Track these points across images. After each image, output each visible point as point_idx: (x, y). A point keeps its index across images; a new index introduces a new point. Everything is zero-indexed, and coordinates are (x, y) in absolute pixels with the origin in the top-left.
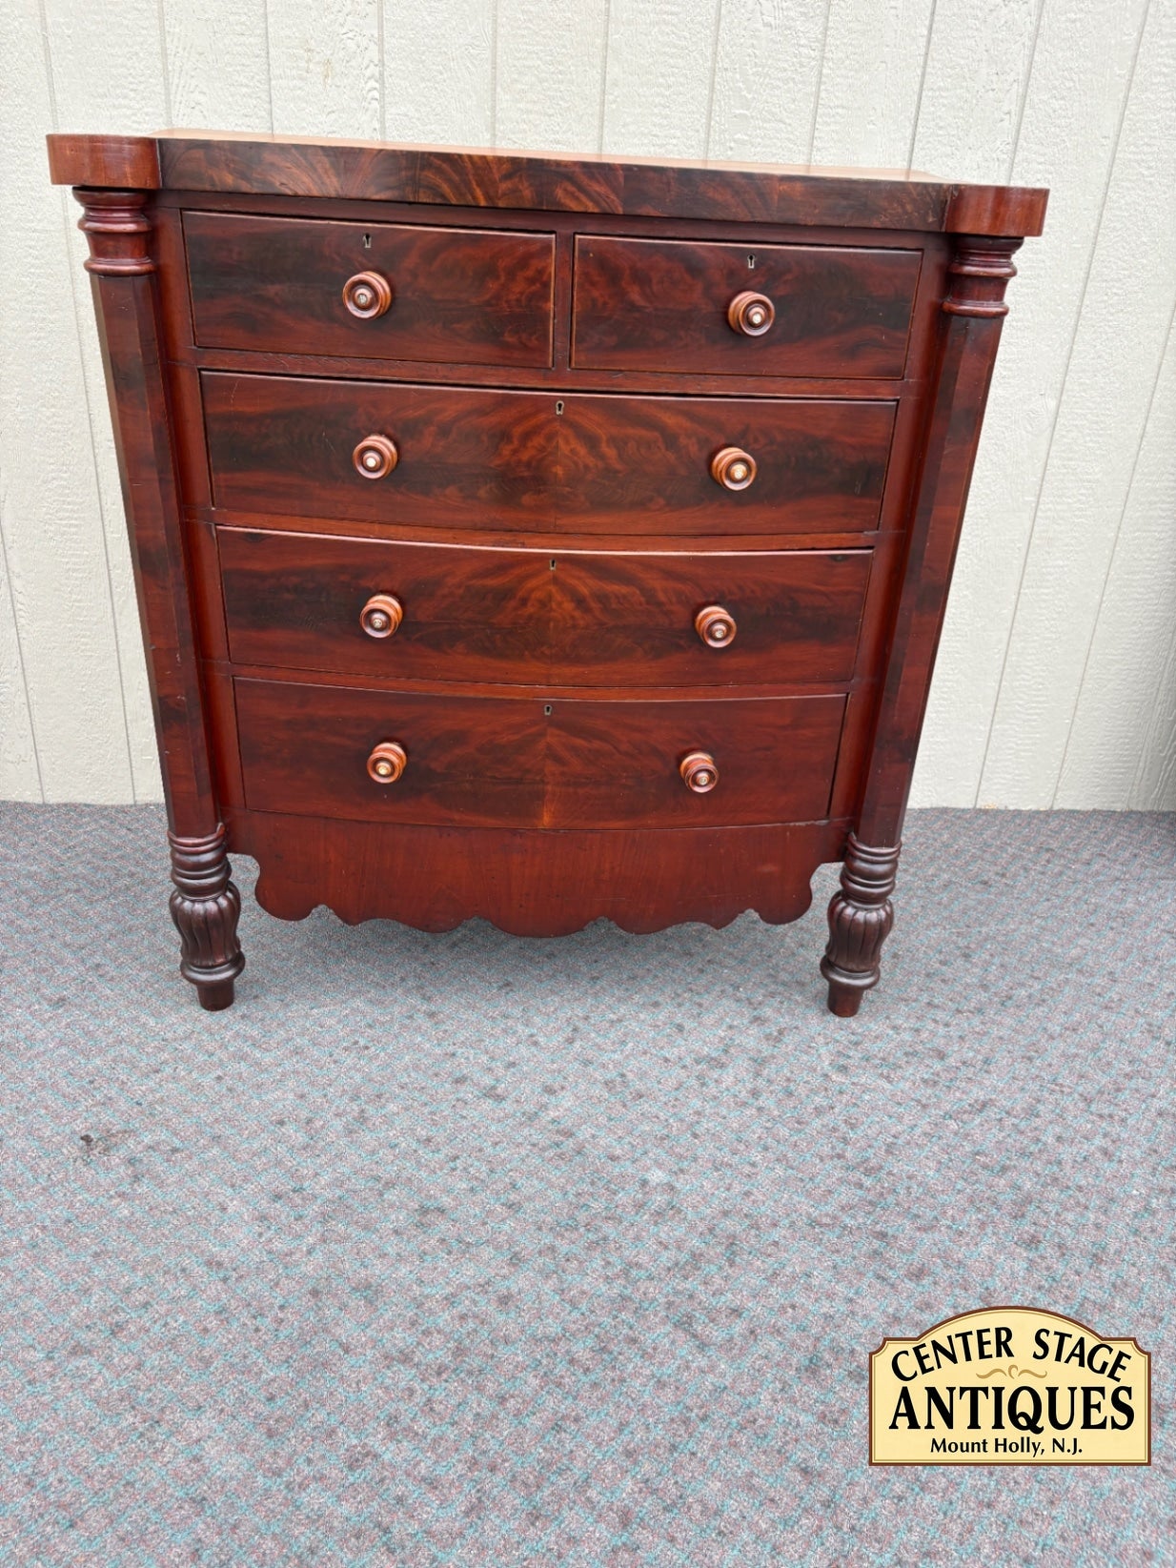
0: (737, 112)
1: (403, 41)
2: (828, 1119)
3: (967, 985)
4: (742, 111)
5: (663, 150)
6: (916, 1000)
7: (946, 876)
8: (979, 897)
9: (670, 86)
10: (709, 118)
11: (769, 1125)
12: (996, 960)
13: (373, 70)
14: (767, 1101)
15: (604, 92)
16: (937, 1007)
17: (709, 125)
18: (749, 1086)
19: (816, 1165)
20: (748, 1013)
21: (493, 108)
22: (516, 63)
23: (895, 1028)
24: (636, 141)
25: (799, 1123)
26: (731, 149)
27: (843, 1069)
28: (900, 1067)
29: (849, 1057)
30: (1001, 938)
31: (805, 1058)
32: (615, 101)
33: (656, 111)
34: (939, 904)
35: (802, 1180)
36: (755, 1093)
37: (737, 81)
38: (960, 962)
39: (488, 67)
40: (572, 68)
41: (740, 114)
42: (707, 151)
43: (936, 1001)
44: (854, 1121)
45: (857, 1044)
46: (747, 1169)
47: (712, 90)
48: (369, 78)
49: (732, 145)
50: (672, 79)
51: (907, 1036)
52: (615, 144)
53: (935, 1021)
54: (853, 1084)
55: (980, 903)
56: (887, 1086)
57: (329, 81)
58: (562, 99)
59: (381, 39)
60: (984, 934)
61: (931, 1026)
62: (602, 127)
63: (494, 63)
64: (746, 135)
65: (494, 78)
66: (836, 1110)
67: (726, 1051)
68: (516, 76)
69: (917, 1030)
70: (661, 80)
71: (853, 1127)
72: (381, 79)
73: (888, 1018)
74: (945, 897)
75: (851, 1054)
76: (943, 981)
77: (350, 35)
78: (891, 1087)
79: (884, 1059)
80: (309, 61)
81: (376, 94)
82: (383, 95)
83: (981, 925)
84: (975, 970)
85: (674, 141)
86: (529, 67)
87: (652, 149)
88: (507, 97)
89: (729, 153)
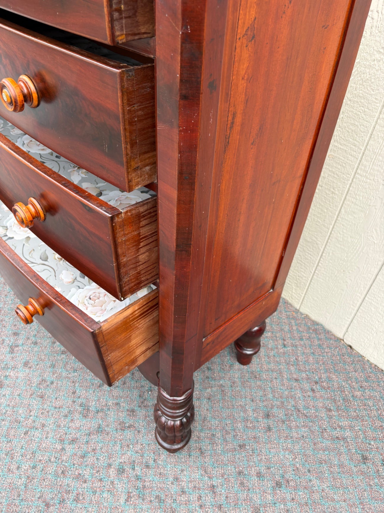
2: (74, 484)
3: (251, 499)
6: (210, 478)
7: (348, 433)
8: (347, 462)
11: (53, 459)
12: (289, 504)
14: (70, 449)
16: (214, 493)
18: (78, 435)
19: (34, 496)
20: (135, 405)
23: (177, 479)
25: (63, 472)
27: (121, 471)
28: (143, 500)
29: (133, 469)
30: (316, 496)
31: (118, 448)
34: (315, 444)
35: (19, 496)
36: (74, 441)
38: (270, 484)
43: (218, 490)
44: (81, 498)
45: (148, 467)
46: (13, 467)
51: (174, 489)
53: (200, 498)
54: (112, 483)
55: (341, 466)
56: (122, 501)
60: (310, 484)
61: (194, 497)
66: (85, 485)
67: (98, 412)
69: (183, 492)
71: (77, 500)
73: (182, 471)
74: (327, 443)
75: (136, 468)
76: (242, 484)
78: (122, 503)
79: (144, 487)
83: (321, 479)
84: (269, 497)
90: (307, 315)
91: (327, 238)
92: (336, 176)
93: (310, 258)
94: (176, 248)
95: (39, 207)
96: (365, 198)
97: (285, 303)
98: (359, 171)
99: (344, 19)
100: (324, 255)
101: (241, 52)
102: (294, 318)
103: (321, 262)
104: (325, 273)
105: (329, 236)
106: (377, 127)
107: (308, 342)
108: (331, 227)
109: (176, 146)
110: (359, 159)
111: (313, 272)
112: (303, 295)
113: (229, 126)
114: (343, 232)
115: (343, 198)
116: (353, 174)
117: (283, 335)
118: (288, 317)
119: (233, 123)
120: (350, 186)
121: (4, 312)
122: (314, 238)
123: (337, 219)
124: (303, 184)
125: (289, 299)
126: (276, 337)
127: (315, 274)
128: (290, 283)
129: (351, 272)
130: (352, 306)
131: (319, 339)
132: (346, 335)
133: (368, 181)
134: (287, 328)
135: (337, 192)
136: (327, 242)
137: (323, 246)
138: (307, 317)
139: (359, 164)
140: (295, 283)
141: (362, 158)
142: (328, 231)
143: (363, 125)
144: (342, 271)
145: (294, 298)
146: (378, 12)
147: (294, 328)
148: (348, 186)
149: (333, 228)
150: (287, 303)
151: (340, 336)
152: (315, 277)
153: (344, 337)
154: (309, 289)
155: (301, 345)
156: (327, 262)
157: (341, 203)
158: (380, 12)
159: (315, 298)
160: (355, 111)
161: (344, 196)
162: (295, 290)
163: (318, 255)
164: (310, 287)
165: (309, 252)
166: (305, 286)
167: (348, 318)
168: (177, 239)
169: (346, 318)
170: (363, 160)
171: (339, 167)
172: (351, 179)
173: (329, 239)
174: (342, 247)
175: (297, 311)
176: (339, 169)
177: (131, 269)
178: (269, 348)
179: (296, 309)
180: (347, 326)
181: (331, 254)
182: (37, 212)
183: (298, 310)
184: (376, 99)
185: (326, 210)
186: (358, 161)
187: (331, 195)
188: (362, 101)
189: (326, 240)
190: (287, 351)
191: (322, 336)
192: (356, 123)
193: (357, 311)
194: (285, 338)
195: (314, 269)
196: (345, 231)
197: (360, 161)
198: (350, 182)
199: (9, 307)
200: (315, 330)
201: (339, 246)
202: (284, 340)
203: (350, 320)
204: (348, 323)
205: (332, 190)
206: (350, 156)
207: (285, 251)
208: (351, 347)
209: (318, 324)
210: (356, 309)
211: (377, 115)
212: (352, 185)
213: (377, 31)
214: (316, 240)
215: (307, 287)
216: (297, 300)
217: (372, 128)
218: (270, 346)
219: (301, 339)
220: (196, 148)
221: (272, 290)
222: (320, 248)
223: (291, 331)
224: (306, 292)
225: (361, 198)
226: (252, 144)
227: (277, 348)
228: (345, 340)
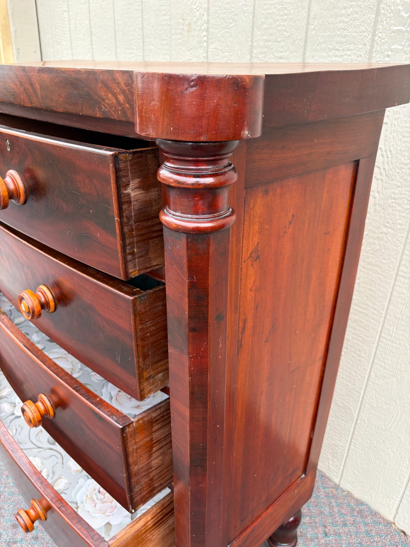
0: (395, 28)
1: (216, 8)
4: (399, 28)
5: (341, 59)
9: (349, 15)
10: (374, 35)
13: (205, 26)
15: (308, 24)
17: (373, 40)
21: (252, 41)
22: (263, 12)
24: (325, 54)
26: (388, 56)
32: (314, 29)
33: (339, 33)
37: (398, 5)
39: (251, 16)
40: (292, 11)
41: (397, 30)
42: (370, 58)
47: (378, 14)
48: (204, 30)
49: (390, 53)
50: (351, 10)
52: (313, 57)
57: (190, 34)
58: (286, 31)
59: (208, 9)
62: (305, 46)
63: (254, 13)
64: (400, 45)
65: (253, 24)
68: (263, 20)
70: (343, 11)
72: (207, 31)
77: (198, 9)
80: (183, 25)
81: (205, 38)
82: (208, 38)
85: (349, 53)
86: (270, 14)
87: (334, 59)
88: (259, 33)
89: (387, 59)
90: (349, 492)
91: (360, 403)
92: (360, 338)
93: (344, 424)
94: (191, 463)
95: (48, 404)
96: (394, 362)
97: (322, 476)
98: (383, 335)
99: (344, 223)
100: (359, 422)
101: (247, 270)
102: (334, 496)
103: (356, 429)
104: (362, 443)
105: (362, 401)
106: (395, 293)
107: (353, 529)
108: (363, 391)
109: (187, 370)
110: (382, 322)
111: (349, 441)
112: (342, 468)
113: (240, 331)
114: (376, 397)
115: (371, 362)
116: (378, 337)
117: (323, 521)
118: (327, 495)
119: (244, 328)
120: (376, 349)
121: (4, 497)
122: (346, 403)
123: (367, 383)
124: (324, 364)
125: (327, 471)
126: (315, 523)
127: (352, 443)
128: (326, 453)
129: (391, 443)
130: (399, 483)
131: (367, 524)
132: (396, 517)
133: (394, 345)
134: (327, 510)
135: (364, 355)
136: (360, 407)
137: (357, 412)
138: (349, 495)
139: (382, 328)
140: (331, 453)
141: (384, 322)
142: (360, 396)
143: (380, 291)
144: (382, 441)
145: (331, 470)
146: (378, 192)
147: (336, 510)
148: (374, 349)
149: (365, 392)
150: (325, 477)
151: (390, 518)
152: (352, 446)
153: (395, 520)
154: (348, 461)
155: (345, 533)
156: (363, 430)
157: (370, 365)
158: (380, 192)
159: (356, 472)
160: (370, 278)
161: (372, 359)
162: (332, 461)
163: (353, 421)
164: (348, 459)
165: (343, 418)
166: (343, 457)
167: (396, 497)
168: (191, 454)
169: (394, 497)
170: (386, 325)
171: (363, 330)
172: (376, 343)
173: (361, 404)
174: (378, 414)
175: (337, 487)
176: (362, 332)
177: (143, 477)
178: (307, 538)
179: (336, 484)
180: (396, 506)
181: (366, 421)
182: (46, 410)
183: (339, 486)
184: (389, 267)
185: (354, 374)
186: (381, 325)
187: (358, 358)
188: (376, 268)
189: (359, 405)
190: (330, 541)
191: (369, 520)
192: (373, 289)
193: (406, 488)
194: (326, 524)
195: (350, 437)
196: (378, 396)
197: (383, 325)
198: (376, 345)
199: (10, 490)
200: (360, 512)
201: (374, 413)
202: (325, 527)
203: (399, 499)
204: (397, 503)
205: (358, 352)
206: (372, 320)
207: (313, 432)
208: (404, 533)
209: (362, 504)
210: (404, 486)
211: (392, 282)
212: (379, 348)
213: (380, 209)
214: (347, 405)
215: (344, 458)
216: (335, 474)
217: (389, 293)
218: (309, 536)
219: (345, 525)
220: (207, 371)
221: (303, 476)
222: (354, 414)
223: (332, 515)
224: (345, 464)
225: (390, 362)
226: (266, 341)
227: (317, 538)
228: (396, 524)
